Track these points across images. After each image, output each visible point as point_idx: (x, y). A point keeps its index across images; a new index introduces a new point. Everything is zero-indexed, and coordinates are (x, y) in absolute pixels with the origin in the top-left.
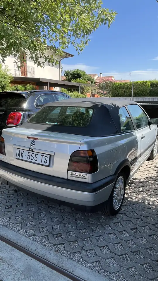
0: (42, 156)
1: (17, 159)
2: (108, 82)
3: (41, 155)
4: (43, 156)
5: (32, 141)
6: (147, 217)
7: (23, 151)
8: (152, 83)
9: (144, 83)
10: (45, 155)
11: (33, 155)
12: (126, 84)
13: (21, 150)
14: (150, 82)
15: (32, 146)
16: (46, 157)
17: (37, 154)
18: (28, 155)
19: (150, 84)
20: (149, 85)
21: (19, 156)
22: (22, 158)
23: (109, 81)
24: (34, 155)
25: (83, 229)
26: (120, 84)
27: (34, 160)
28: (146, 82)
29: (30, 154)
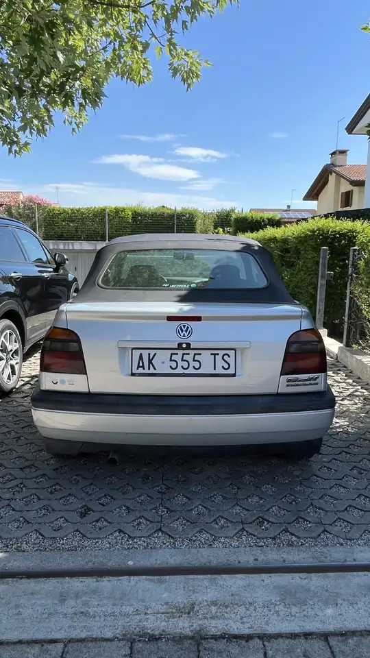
0: (215, 355)
1: (133, 375)
2: (31, 204)
3: (211, 354)
4: (218, 354)
5: (184, 326)
6: (348, 447)
7: (152, 352)
8: (135, 212)
9: (117, 211)
10: (221, 353)
11: (186, 357)
12: (78, 211)
13: (145, 353)
14: (130, 209)
15: (184, 336)
16: (226, 357)
17: (200, 354)
18: (171, 360)
19: (130, 213)
20: (130, 216)
21: (143, 367)
22: (152, 371)
23: (35, 203)
24: (189, 358)
25: (286, 496)
26: (65, 212)
27: (191, 366)
28: (123, 210)
29: (178, 358)
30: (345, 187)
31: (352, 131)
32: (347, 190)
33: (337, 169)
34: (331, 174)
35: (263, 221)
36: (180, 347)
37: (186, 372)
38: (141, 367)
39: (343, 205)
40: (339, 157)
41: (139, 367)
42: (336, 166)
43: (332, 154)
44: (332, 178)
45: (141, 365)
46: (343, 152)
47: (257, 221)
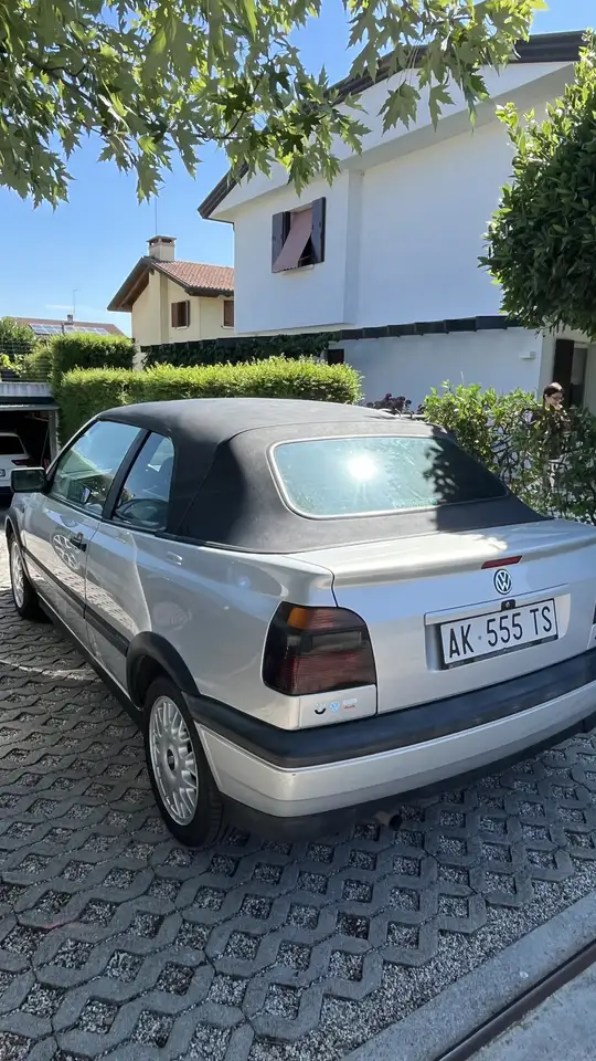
0: (534, 611)
1: (446, 666)
3: (531, 611)
4: (538, 610)
11: (505, 623)
13: (457, 628)
16: (546, 612)
17: (519, 614)
18: (489, 632)
21: (457, 651)
27: (512, 637)
29: (494, 626)
30: (178, 295)
31: (210, 213)
32: (180, 300)
33: (162, 266)
34: (153, 273)
35: (108, 349)
36: (504, 608)
37: (508, 645)
38: (454, 652)
39: (176, 321)
40: (162, 247)
41: (452, 652)
42: (160, 262)
43: (151, 242)
44: (154, 279)
45: (454, 648)
46: (167, 241)
47: (97, 348)
